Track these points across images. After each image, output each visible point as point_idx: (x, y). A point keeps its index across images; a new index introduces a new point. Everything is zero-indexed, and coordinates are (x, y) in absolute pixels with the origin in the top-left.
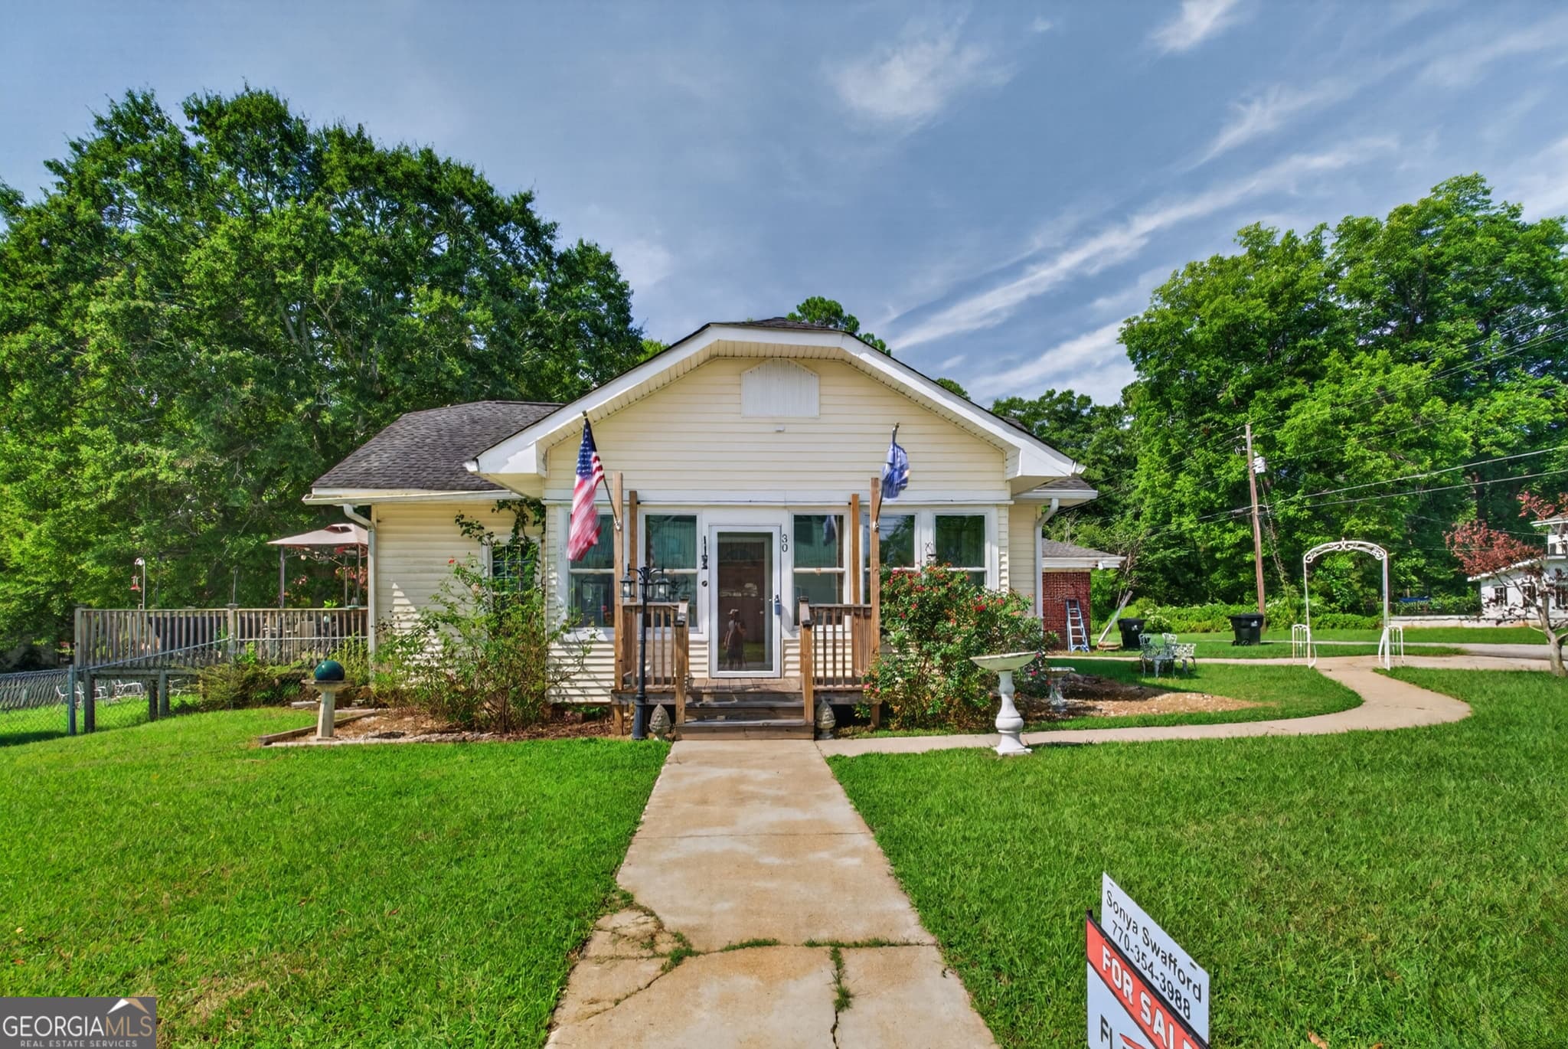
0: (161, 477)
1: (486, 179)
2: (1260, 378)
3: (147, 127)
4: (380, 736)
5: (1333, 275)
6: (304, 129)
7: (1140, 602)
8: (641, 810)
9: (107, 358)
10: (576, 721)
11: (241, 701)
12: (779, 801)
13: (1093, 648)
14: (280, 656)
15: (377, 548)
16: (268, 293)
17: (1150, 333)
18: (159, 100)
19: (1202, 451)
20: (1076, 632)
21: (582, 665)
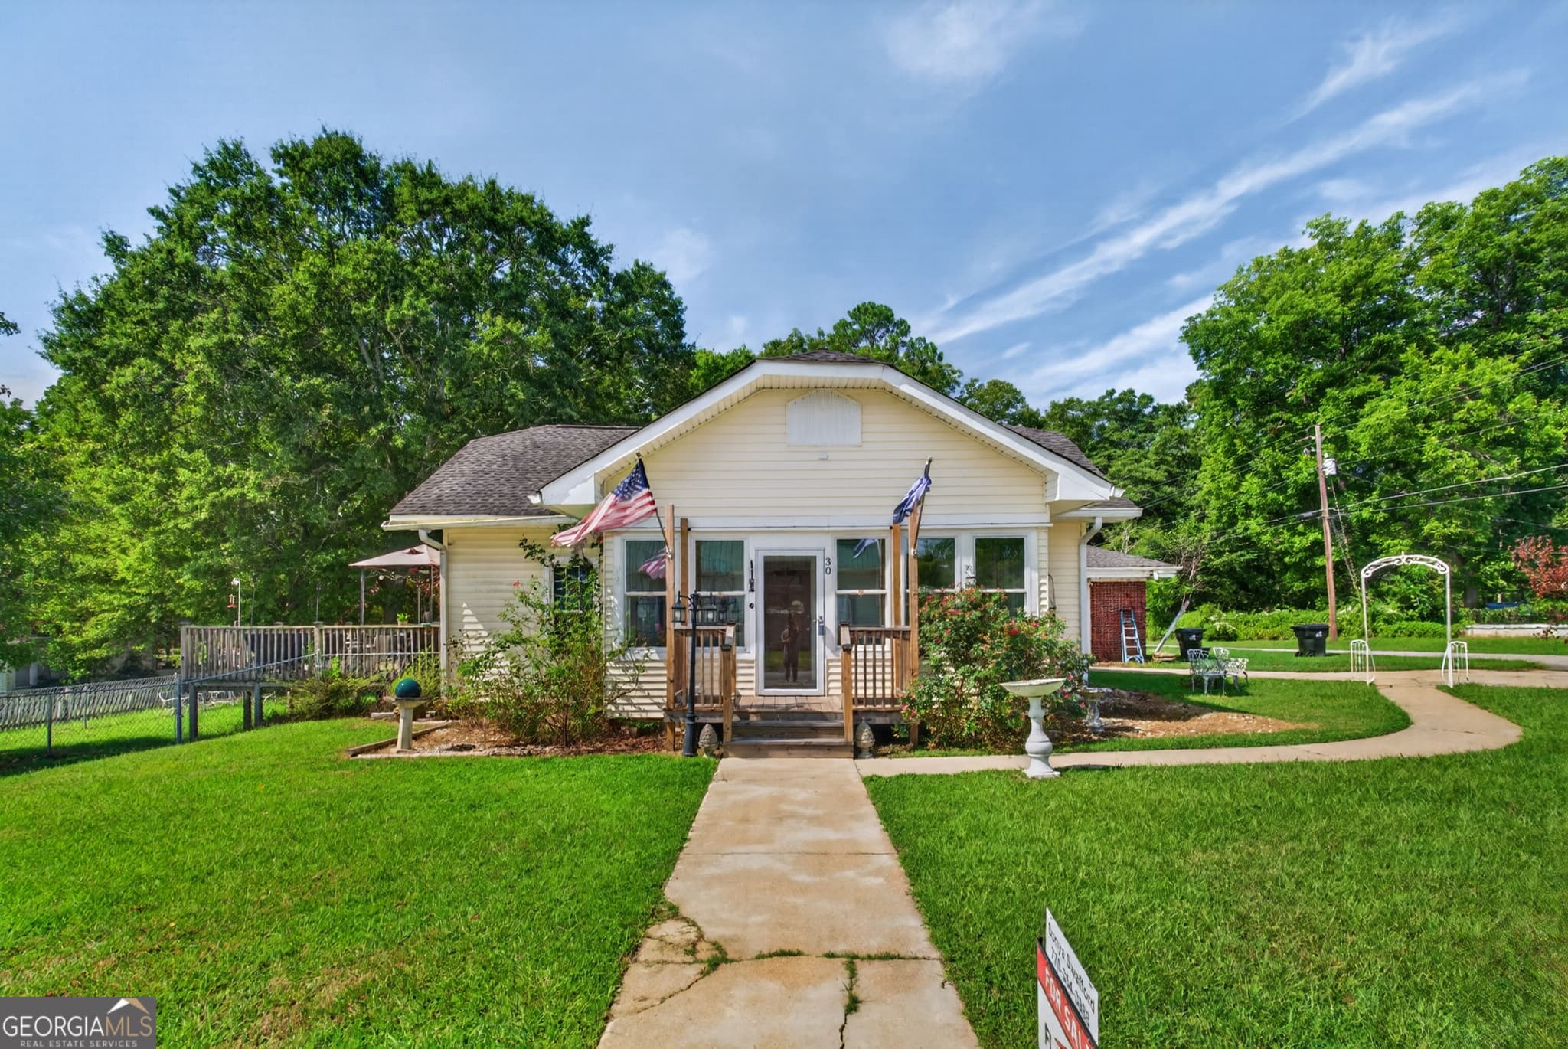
0: (250, 496)
1: (546, 204)
2: (1332, 375)
3: (237, 172)
4: (453, 749)
5: (1412, 265)
6: (378, 164)
7: (1205, 607)
8: (688, 827)
9: (202, 388)
10: (631, 735)
11: (326, 713)
12: (815, 820)
13: (1148, 658)
14: (361, 669)
15: (448, 570)
16: (344, 323)
17: (1215, 331)
18: (249, 146)
19: (1269, 451)
20: (1131, 642)
21: (637, 682)
